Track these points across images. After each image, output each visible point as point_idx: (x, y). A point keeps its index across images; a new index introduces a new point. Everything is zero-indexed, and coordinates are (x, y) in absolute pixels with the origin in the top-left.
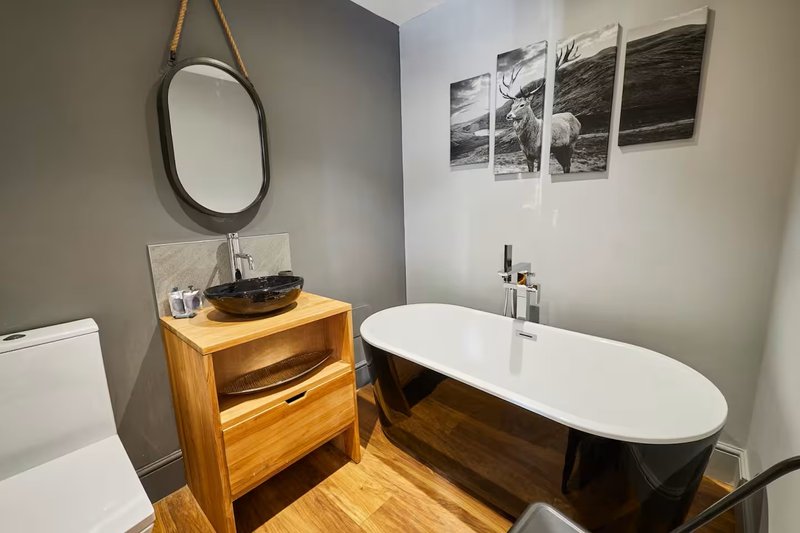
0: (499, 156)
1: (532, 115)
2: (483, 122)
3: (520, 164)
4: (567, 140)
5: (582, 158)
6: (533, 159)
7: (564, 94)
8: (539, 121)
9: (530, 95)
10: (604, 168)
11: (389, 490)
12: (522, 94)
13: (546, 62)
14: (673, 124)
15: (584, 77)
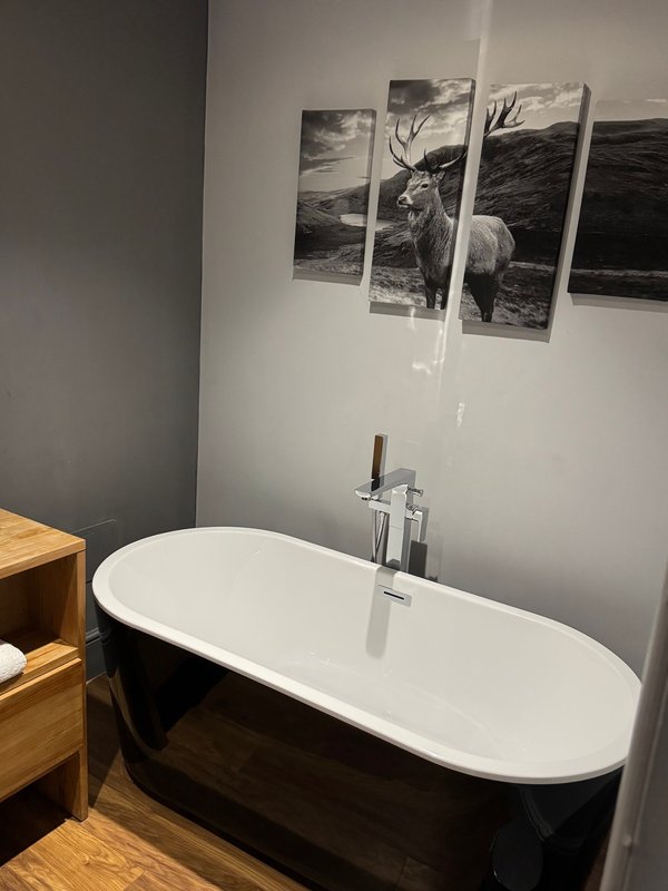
0: (380, 269)
1: (441, 209)
2: (358, 200)
3: (413, 290)
4: (491, 265)
5: (513, 301)
6: (435, 288)
7: (495, 183)
8: (451, 221)
9: (438, 170)
10: (545, 325)
11: (137, 864)
12: (428, 165)
13: (470, 116)
14: (647, 274)
15: (527, 161)
